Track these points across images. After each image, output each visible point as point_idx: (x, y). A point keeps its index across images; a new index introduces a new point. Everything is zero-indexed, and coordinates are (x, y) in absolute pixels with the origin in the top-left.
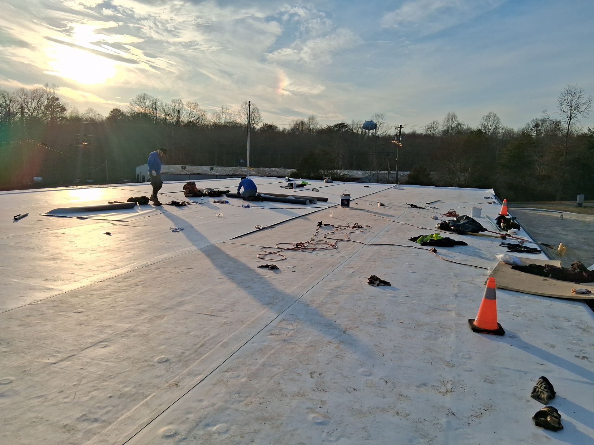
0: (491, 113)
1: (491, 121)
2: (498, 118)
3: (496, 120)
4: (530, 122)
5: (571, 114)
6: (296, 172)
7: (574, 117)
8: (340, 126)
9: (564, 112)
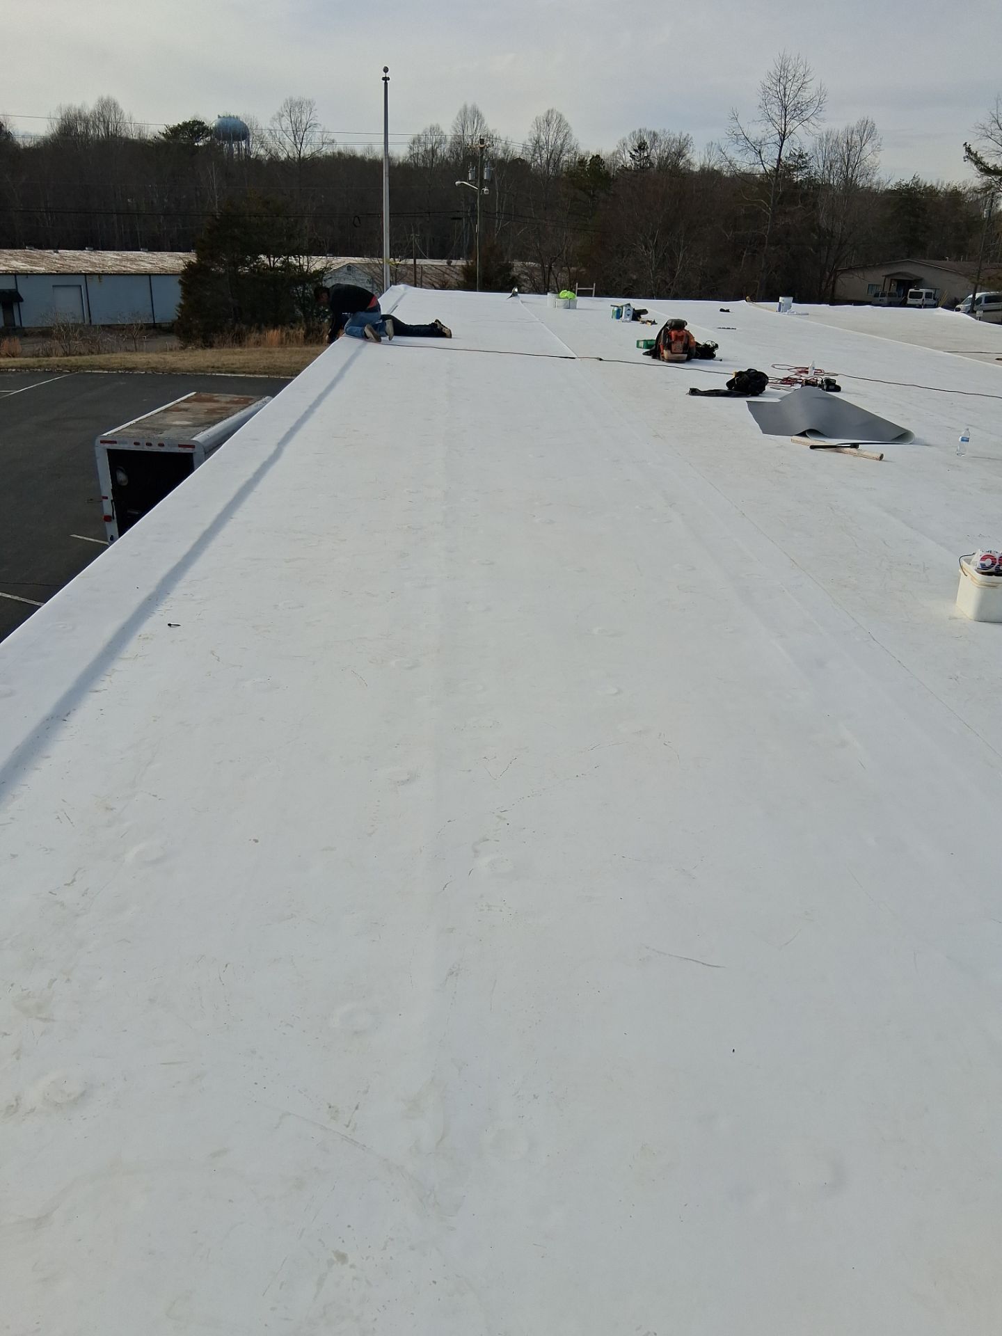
0: (552, 110)
1: (552, 133)
2: (567, 125)
3: (562, 127)
5: (785, 125)
6: (194, 261)
7: (791, 133)
8: (192, 131)
9: (771, 119)
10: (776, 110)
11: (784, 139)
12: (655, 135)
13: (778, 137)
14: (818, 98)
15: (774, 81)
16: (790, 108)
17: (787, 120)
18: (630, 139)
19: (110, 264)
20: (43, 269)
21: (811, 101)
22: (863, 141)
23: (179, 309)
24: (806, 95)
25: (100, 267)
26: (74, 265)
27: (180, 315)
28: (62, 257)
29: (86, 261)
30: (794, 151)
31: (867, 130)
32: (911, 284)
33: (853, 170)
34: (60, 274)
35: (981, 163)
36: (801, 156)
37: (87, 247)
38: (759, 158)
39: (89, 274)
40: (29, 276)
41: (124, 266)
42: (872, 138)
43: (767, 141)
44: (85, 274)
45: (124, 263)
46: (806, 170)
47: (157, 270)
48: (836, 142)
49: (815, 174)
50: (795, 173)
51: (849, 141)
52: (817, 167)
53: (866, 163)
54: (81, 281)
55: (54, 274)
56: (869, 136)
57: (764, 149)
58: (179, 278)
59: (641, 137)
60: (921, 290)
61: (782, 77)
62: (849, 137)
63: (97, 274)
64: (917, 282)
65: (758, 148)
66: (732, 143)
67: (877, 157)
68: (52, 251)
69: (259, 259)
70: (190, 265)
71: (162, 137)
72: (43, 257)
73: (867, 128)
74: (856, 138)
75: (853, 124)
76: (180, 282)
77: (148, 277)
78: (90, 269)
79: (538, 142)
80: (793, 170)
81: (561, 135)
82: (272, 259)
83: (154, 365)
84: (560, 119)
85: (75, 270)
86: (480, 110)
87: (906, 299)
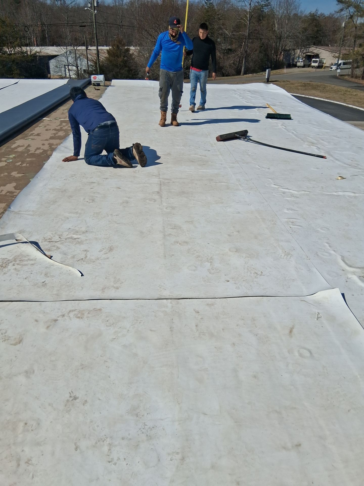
32: (314, 57)
49: (273, 8)
87: (311, 63)
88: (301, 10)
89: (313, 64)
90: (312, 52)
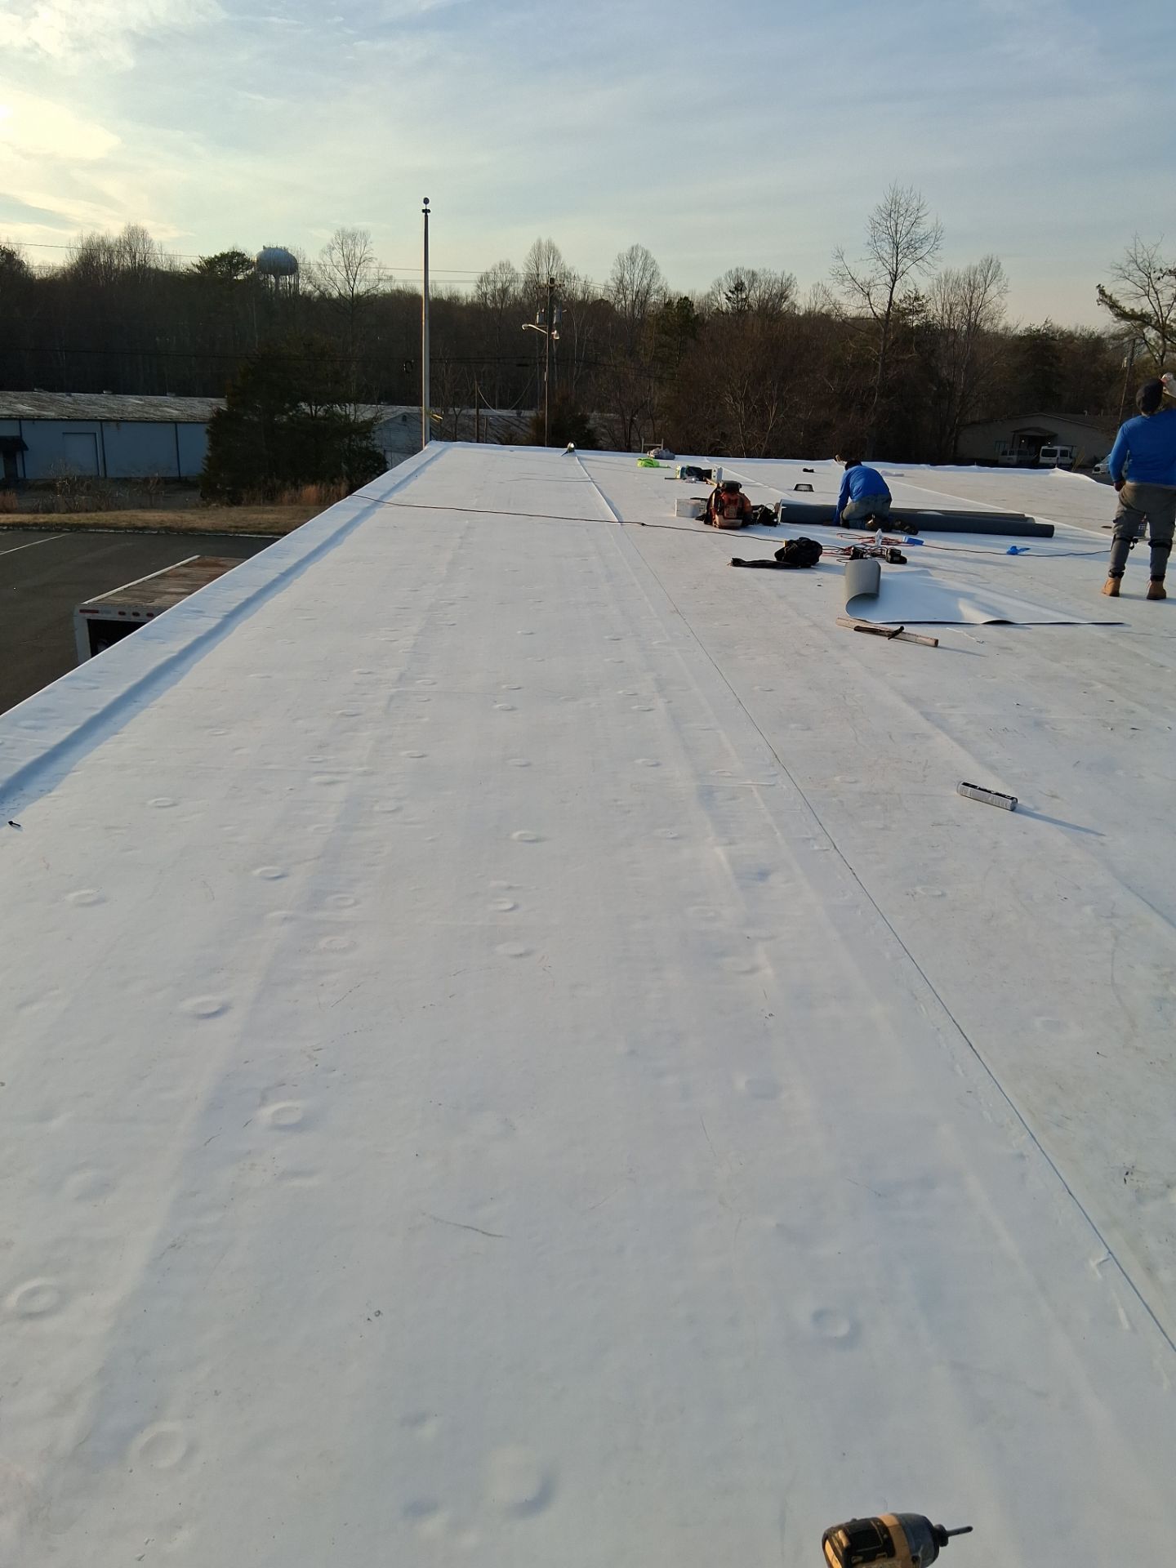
0: (637, 246)
1: (637, 272)
2: (654, 262)
3: (649, 265)
4: (723, 279)
5: (897, 265)
6: (225, 409)
7: (903, 273)
8: (230, 262)
9: (881, 258)
10: (887, 249)
11: (895, 280)
12: (754, 274)
13: (888, 278)
14: (933, 234)
15: (884, 215)
16: (903, 245)
17: (899, 259)
18: (726, 279)
19: (130, 409)
20: (53, 414)
21: (926, 238)
22: (988, 283)
23: (206, 462)
24: (920, 231)
25: (118, 413)
26: (89, 410)
27: (205, 467)
28: (75, 401)
29: (104, 406)
30: (909, 293)
31: (990, 270)
32: (1043, 441)
33: (977, 314)
34: (72, 420)
35: (1117, 307)
36: (917, 299)
37: (106, 390)
38: (867, 301)
39: (104, 420)
40: (36, 422)
41: (147, 413)
42: (997, 278)
43: (876, 282)
44: (101, 421)
45: (146, 409)
46: (923, 314)
47: (183, 417)
48: (957, 282)
49: (933, 318)
50: (911, 317)
51: (972, 282)
52: (935, 310)
53: (991, 306)
54: (96, 427)
55: (65, 420)
56: (994, 276)
57: (873, 290)
58: (207, 427)
59: (738, 277)
60: (1055, 448)
61: (892, 211)
62: (972, 277)
63: (114, 421)
64: (1052, 438)
65: (866, 290)
66: (837, 284)
67: (1003, 299)
68: (64, 394)
69: (298, 407)
70: (219, 412)
71: (196, 270)
72: (53, 402)
73: (992, 268)
74: (980, 278)
75: (976, 263)
76: (208, 432)
77: (174, 424)
78: (108, 415)
79: (621, 282)
80: (909, 314)
81: (648, 275)
82: (314, 407)
83: (168, 524)
84: (646, 256)
85: (90, 416)
86: (556, 245)
87: (1038, 458)
88: (1007, 322)
89: (1043, 460)
90: (1038, 429)
